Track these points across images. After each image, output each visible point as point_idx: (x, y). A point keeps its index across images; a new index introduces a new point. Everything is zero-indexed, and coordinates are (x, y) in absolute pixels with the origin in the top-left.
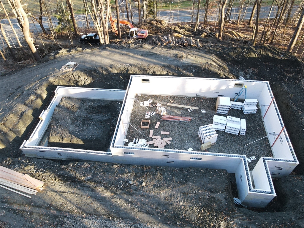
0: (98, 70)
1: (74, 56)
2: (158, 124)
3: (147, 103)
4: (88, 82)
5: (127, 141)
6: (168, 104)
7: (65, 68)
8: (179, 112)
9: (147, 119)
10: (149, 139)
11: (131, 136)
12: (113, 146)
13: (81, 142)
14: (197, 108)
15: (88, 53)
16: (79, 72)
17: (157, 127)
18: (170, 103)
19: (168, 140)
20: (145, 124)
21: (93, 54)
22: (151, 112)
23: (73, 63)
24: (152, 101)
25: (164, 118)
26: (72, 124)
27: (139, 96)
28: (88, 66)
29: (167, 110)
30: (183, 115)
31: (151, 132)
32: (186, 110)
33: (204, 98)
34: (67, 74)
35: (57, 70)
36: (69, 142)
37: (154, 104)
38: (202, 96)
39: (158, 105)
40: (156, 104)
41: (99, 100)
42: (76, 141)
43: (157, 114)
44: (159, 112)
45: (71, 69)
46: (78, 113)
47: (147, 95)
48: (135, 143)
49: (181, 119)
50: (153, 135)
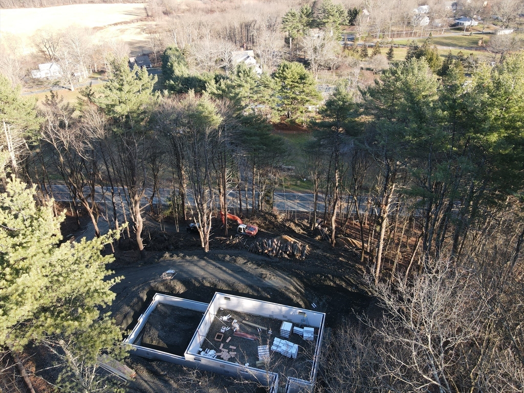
0: (191, 282)
1: (175, 262)
2: (230, 338)
3: (225, 318)
4: (182, 291)
5: (201, 350)
6: (244, 321)
7: (165, 275)
8: (250, 330)
9: (222, 333)
10: (218, 351)
11: (205, 346)
12: (187, 353)
13: (165, 346)
14: (266, 329)
15: (188, 261)
16: (175, 281)
17: (227, 341)
18: (245, 320)
19: (233, 354)
20: (219, 337)
21: (191, 262)
22: (226, 327)
23: (172, 271)
24: (231, 316)
25: (235, 334)
26: (161, 330)
27: (221, 310)
28: (185, 276)
29: (240, 327)
30: (252, 333)
31: (222, 345)
32: (256, 328)
33: (275, 319)
34: (166, 282)
35: (158, 276)
36: (156, 344)
37: (231, 319)
38: (275, 317)
39: (235, 321)
40: (233, 319)
41: (187, 309)
42: (162, 344)
43: (231, 329)
44: (233, 328)
45: (170, 277)
46: (168, 320)
47: (228, 310)
48: (206, 353)
49: (249, 337)
50: (223, 348)
